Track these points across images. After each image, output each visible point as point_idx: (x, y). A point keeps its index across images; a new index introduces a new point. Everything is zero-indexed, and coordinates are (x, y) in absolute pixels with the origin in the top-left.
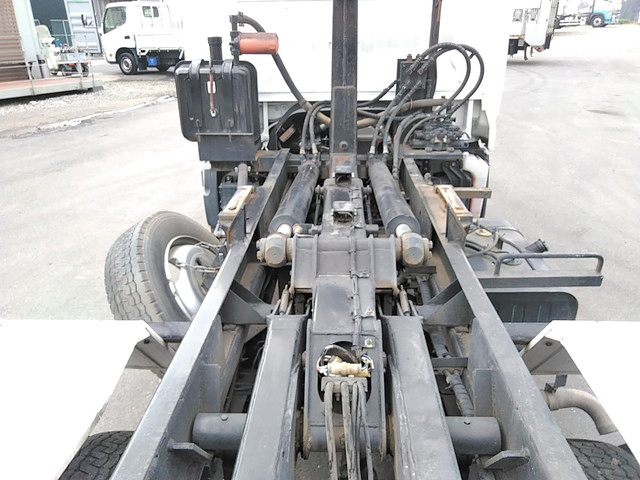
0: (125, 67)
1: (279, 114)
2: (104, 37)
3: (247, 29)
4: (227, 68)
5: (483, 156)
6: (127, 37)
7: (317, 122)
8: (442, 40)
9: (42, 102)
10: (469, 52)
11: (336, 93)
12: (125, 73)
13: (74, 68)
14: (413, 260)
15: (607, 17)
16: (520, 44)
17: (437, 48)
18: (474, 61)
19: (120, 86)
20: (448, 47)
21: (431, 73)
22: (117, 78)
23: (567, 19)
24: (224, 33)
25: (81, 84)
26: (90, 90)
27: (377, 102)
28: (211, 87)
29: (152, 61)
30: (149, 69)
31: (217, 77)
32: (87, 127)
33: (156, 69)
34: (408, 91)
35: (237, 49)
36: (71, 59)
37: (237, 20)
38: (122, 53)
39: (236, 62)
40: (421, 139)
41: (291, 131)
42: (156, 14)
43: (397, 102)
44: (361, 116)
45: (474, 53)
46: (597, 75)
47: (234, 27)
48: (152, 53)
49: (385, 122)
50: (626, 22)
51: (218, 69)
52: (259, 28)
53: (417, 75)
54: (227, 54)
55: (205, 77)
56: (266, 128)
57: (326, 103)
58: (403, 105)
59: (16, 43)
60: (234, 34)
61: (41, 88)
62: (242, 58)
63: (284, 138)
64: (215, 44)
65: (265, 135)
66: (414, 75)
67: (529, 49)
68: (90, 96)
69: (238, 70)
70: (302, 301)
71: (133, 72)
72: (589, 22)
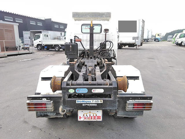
0: (39, 48)
1: (81, 52)
2: (34, 41)
3: (77, 38)
4: (73, 44)
5: (115, 59)
6: (40, 42)
7: (87, 53)
8: (107, 40)
9: (20, 55)
10: (111, 42)
11: (90, 48)
12: (38, 50)
13: (26, 48)
14: (99, 62)
15: (159, 39)
16: (135, 45)
17: (106, 41)
18: (112, 43)
19: (38, 53)
20: (107, 41)
21: (105, 45)
22: (37, 51)
23: (149, 40)
24: (73, 38)
25: (29, 52)
26: (31, 53)
27: (96, 50)
28: (71, 46)
29: (46, 47)
30: (45, 49)
31: (72, 45)
32: (33, 60)
33: (46, 49)
34: (101, 48)
35: (75, 41)
36: (26, 46)
37: (75, 37)
38: (38, 45)
39: (75, 43)
40: (104, 55)
41: (83, 54)
42: (47, 37)
43: (100, 49)
44: (94, 52)
45: (112, 42)
46: (152, 52)
47: (75, 38)
48: (46, 45)
49: (98, 53)
50: (164, 41)
51: (72, 44)
52: (78, 38)
53: (103, 45)
54: (73, 42)
55: (70, 45)
56: (79, 54)
57: (89, 50)
58: (101, 50)
59: (15, 42)
60: (75, 39)
61: (20, 52)
62: (76, 42)
63: (81, 56)
64: (71, 40)
65: (78, 55)
66: (102, 45)
67: (137, 46)
68: (31, 54)
69: (75, 44)
70: (86, 66)
71: (41, 50)
72: (155, 41)
